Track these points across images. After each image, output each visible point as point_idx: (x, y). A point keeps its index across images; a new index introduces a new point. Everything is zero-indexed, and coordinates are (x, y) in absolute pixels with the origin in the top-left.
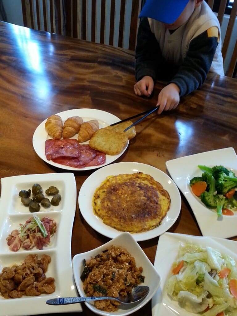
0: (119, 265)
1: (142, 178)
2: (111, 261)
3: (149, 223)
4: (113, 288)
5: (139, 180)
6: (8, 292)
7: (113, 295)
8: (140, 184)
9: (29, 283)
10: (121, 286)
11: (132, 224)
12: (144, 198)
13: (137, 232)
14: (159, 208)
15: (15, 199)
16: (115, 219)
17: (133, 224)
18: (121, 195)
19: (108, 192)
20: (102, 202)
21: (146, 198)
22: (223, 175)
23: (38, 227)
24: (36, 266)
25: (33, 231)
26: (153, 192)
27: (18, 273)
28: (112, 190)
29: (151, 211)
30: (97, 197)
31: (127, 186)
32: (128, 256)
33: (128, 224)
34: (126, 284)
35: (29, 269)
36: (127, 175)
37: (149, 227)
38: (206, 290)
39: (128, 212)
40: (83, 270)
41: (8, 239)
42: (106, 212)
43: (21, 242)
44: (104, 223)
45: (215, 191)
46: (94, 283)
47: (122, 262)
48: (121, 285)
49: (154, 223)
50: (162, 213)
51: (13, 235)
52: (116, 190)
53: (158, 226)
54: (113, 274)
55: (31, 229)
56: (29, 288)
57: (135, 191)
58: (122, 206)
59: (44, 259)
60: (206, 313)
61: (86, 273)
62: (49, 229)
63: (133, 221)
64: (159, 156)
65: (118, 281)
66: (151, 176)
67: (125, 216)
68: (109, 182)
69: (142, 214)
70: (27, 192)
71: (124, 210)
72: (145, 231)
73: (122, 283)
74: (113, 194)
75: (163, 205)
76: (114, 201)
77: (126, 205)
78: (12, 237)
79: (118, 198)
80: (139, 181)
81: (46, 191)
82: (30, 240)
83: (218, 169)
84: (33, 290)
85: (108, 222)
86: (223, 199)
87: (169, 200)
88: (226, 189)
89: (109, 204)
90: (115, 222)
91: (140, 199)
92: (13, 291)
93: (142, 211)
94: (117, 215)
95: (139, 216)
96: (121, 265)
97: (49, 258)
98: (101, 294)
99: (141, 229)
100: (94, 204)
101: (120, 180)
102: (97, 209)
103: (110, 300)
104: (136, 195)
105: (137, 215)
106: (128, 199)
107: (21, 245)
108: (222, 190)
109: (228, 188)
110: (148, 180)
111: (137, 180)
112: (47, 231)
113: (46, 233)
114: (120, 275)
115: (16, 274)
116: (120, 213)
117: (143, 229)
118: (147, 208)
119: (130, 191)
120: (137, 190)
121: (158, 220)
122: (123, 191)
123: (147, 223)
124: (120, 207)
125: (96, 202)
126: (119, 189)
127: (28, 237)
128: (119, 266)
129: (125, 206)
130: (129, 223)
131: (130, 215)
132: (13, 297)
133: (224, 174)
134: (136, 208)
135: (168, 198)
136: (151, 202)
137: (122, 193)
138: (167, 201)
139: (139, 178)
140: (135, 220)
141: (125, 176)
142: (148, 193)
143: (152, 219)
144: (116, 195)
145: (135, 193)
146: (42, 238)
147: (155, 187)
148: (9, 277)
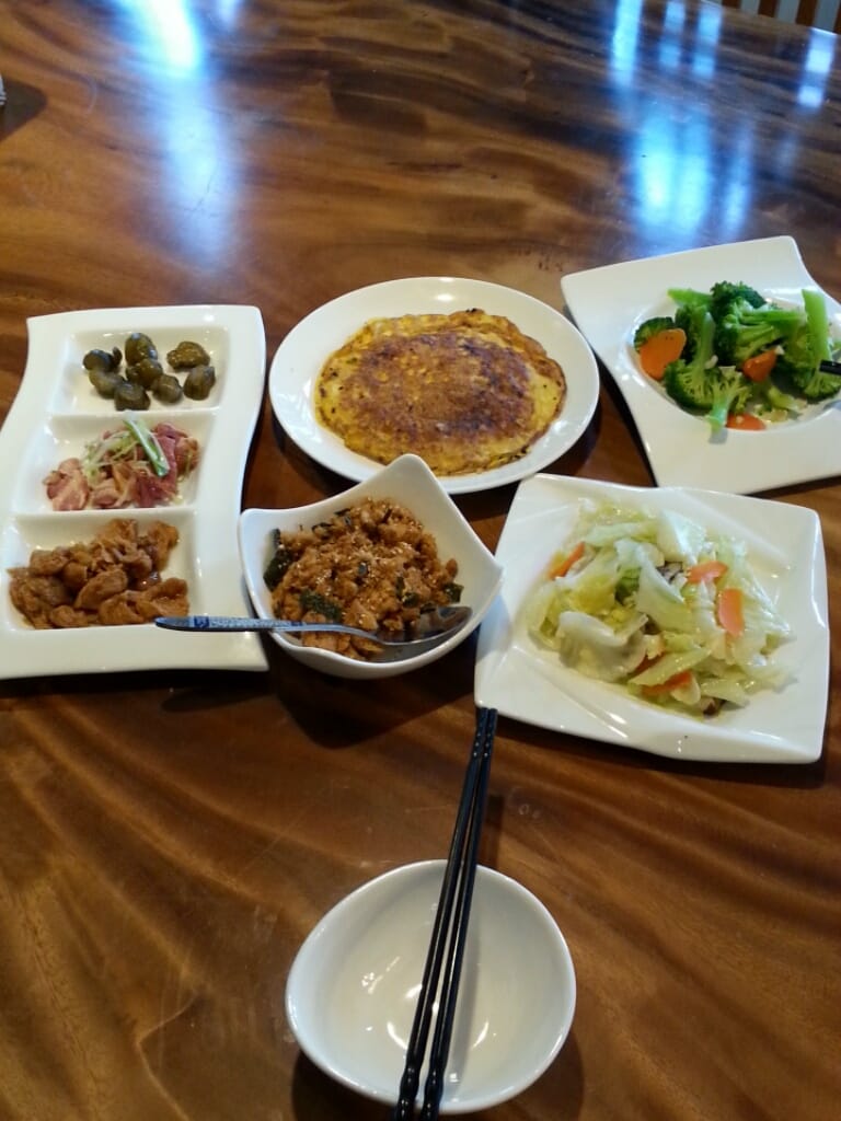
0: (382, 548)
1: (478, 326)
2: (357, 535)
3: (489, 450)
4: (362, 603)
5: (469, 330)
6: (47, 611)
7: (361, 622)
8: (470, 341)
9: (108, 588)
10: (384, 600)
11: (433, 447)
12: (481, 378)
13: (449, 473)
14: (526, 409)
15: (70, 375)
16: (381, 435)
17: (438, 449)
18: (407, 369)
19: (365, 362)
20: (346, 387)
21: (486, 380)
22: (742, 308)
23: (139, 445)
24: (131, 546)
25: (123, 456)
26: (512, 364)
27: (76, 561)
28: (379, 355)
29: (498, 414)
30: (330, 374)
31: (428, 343)
32: (414, 525)
33: (423, 448)
34: (400, 597)
35: (108, 550)
36: (432, 317)
37: (488, 458)
38: (642, 613)
39: (424, 417)
40: (273, 557)
41: (48, 481)
42: (354, 415)
43: (89, 490)
44: (348, 447)
45: (710, 358)
46: (303, 588)
47: (392, 541)
48: (384, 597)
49: (506, 447)
50: (537, 421)
51: (63, 472)
52: (393, 356)
53: (518, 458)
54: (361, 567)
55: (119, 450)
56: (109, 601)
57: (453, 356)
58: (407, 399)
59: (156, 534)
60: (638, 677)
61: (280, 566)
62: (172, 455)
63: (438, 440)
64: (544, 267)
65: (377, 586)
66: (507, 321)
67: (415, 425)
68: (372, 335)
69: (469, 421)
70: (110, 356)
71: (414, 409)
72: (475, 471)
73: (386, 592)
74: (380, 365)
75: (542, 403)
76: (382, 386)
77: (422, 397)
78: (62, 476)
79: (396, 377)
80: (470, 333)
81: (169, 355)
82: (116, 482)
83: (727, 292)
84: (121, 608)
85: (359, 442)
86: (733, 379)
87: (562, 388)
88: (745, 348)
89: (367, 394)
90: (382, 442)
91: (468, 381)
92: (62, 607)
93: (469, 414)
94: (388, 422)
95: (458, 427)
96: (390, 548)
97: (172, 531)
98: (322, 618)
99: (462, 462)
100: (319, 394)
101: (406, 330)
102: (328, 408)
103: (352, 636)
104: (454, 368)
105: (454, 424)
106: (428, 381)
107: (87, 498)
108: (732, 352)
109: (754, 346)
110: (497, 333)
111: (464, 332)
112: (169, 459)
113: (163, 463)
114: (385, 571)
115: (69, 562)
116: (398, 418)
117: (470, 462)
118: (486, 405)
119: (435, 357)
120: (461, 357)
121: (520, 442)
122: (415, 358)
123: (483, 447)
124: (400, 403)
125: (325, 388)
126: (401, 352)
127: (108, 472)
128: (382, 551)
129: (416, 398)
130: (426, 446)
131: (429, 424)
132: (61, 624)
133: (746, 303)
134: (451, 404)
135: (559, 384)
136: (501, 389)
137: (408, 364)
138: (554, 390)
139: (470, 326)
140: (446, 437)
141: (424, 319)
142: (493, 366)
143: (499, 438)
144: (391, 367)
145: (450, 363)
146: (152, 478)
147: (518, 350)
148: (50, 568)
